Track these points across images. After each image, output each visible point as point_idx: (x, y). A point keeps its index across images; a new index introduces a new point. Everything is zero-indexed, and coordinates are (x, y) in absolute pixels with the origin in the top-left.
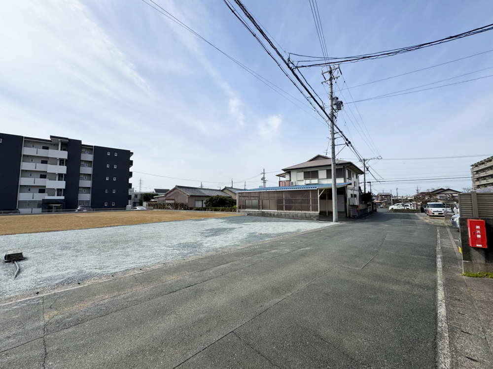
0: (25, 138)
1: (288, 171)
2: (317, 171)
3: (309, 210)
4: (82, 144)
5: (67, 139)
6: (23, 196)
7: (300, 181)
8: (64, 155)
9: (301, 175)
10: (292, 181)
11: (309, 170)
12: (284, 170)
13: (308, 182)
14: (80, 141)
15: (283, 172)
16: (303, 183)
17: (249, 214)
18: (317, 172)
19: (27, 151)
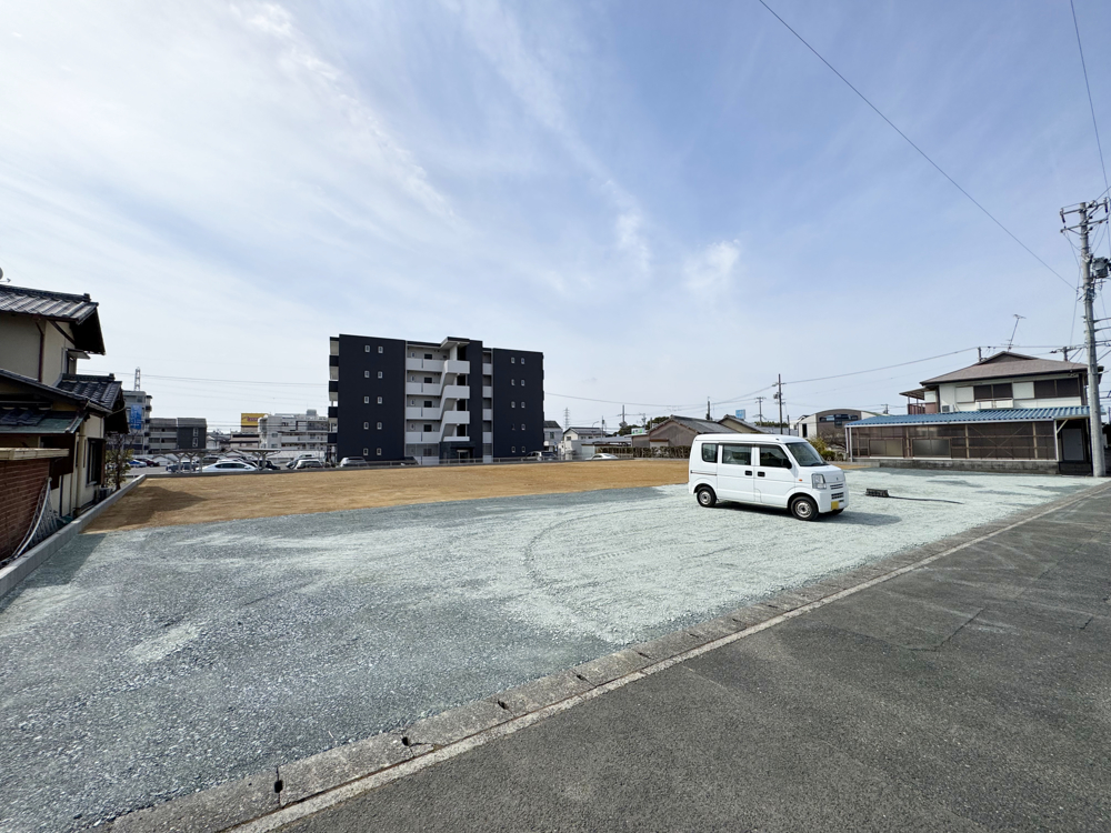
0: (409, 342)
1: (933, 386)
2: (1010, 384)
3: (1031, 456)
4: (484, 346)
5: (468, 340)
6: (413, 437)
7: (965, 406)
8: (464, 367)
9: (968, 393)
10: (943, 403)
11: (985, 383)
12: (923, 384)
13: (987, 405)
14: (481, 342)
15: (921, 387)
16: (975, 407)
17: (882, 465)
18: (1009, 386)
19: (413, 363)
